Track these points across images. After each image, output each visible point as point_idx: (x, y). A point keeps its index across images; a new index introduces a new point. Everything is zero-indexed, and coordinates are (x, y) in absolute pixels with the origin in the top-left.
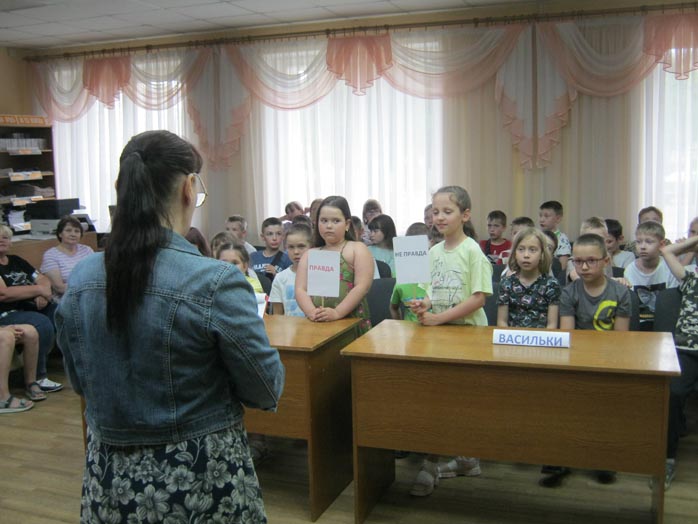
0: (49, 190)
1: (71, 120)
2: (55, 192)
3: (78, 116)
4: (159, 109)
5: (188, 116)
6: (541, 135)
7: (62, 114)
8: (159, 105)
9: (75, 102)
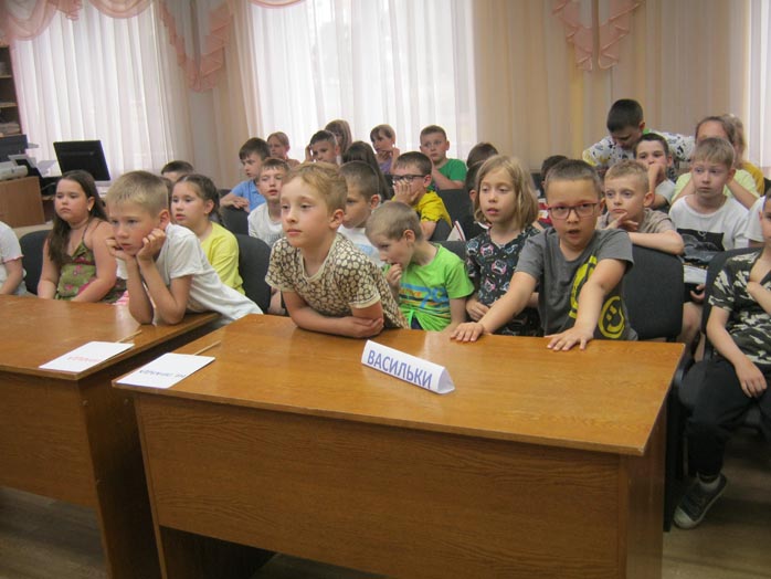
0: (13, 124)
1: (32, 37)
2: (20, 127)
3: (39, 32)
4: (127, 17)
5: (162, 23)
6: (603, 22)
7: (21, 30)
8: (127, 10)
9: (33, 13)
